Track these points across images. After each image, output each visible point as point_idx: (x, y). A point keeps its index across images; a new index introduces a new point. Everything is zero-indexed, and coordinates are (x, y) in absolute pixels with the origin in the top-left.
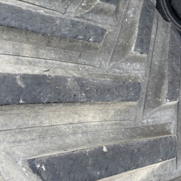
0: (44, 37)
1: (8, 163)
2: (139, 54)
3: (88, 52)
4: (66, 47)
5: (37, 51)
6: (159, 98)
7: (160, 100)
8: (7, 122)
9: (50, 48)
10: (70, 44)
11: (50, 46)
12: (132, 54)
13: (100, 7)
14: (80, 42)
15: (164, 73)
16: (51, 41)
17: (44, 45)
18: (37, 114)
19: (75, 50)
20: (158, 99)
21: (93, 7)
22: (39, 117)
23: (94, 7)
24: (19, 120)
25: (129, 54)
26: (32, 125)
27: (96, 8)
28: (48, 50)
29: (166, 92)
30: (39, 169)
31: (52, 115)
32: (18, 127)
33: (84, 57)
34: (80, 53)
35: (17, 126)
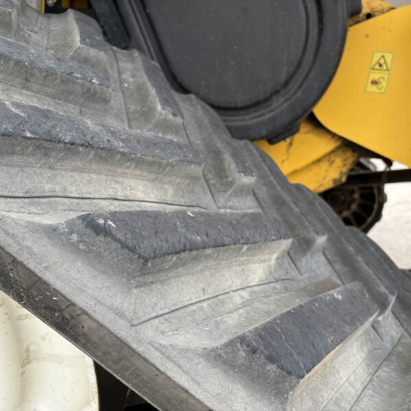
0: (18, 69)
1: (38, 238)
2: (171, 117)
3: (92, 106)
4: (56, 95)
5: (8, 95)
6: (227, 177)
7: (230, 179)
8: (5, 181)
9: (29, 93)
10: (63, 87)
11: (28, 89)
12: (161, 114)
13: (83, 54)
14: (78, 83)
15: (217, 148)
16: (29, 79)
17: (18, 86)
18: (53, 172)
19: (72, 101)
20: (225, 180)
21: (71, 53)
22: (59, 179)
23: (74, 54)
24: (26, 181)
25: (157, 116)
26: (49, 192)
27: (76, 55)
28: (27, 95)
29: (233, 166)
30: (105, 226)
31: (78, 179)
32: (26, 193)
33: (88, 115)
34: (80, 108)
35: (25, 190)
